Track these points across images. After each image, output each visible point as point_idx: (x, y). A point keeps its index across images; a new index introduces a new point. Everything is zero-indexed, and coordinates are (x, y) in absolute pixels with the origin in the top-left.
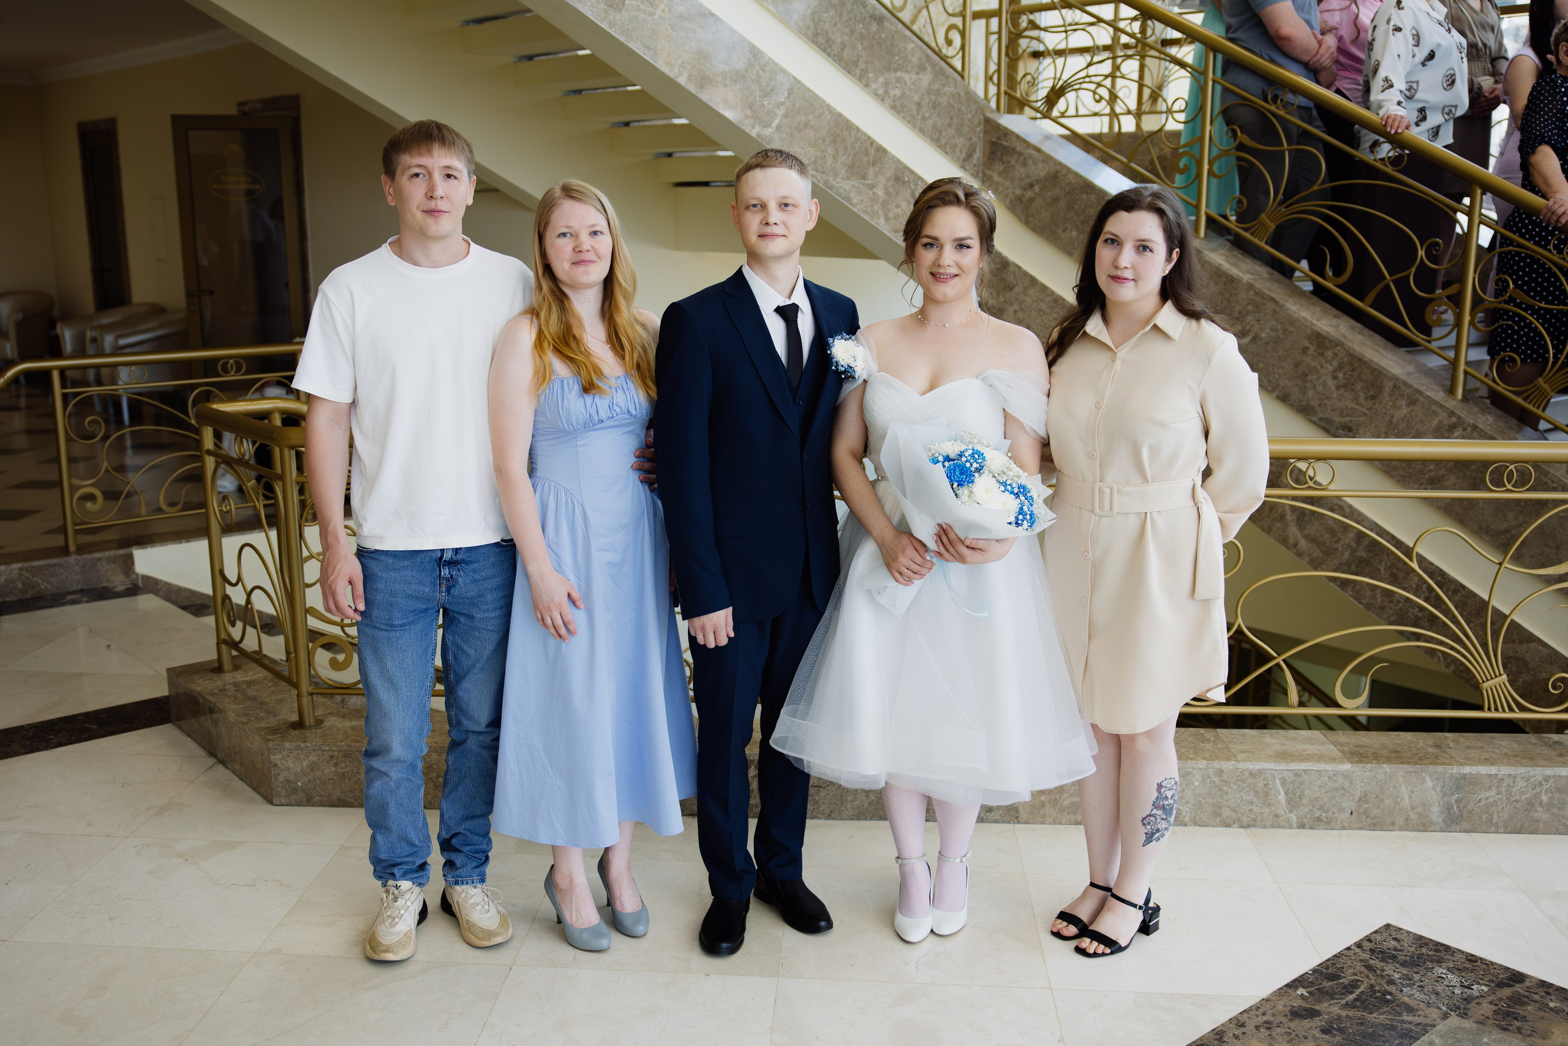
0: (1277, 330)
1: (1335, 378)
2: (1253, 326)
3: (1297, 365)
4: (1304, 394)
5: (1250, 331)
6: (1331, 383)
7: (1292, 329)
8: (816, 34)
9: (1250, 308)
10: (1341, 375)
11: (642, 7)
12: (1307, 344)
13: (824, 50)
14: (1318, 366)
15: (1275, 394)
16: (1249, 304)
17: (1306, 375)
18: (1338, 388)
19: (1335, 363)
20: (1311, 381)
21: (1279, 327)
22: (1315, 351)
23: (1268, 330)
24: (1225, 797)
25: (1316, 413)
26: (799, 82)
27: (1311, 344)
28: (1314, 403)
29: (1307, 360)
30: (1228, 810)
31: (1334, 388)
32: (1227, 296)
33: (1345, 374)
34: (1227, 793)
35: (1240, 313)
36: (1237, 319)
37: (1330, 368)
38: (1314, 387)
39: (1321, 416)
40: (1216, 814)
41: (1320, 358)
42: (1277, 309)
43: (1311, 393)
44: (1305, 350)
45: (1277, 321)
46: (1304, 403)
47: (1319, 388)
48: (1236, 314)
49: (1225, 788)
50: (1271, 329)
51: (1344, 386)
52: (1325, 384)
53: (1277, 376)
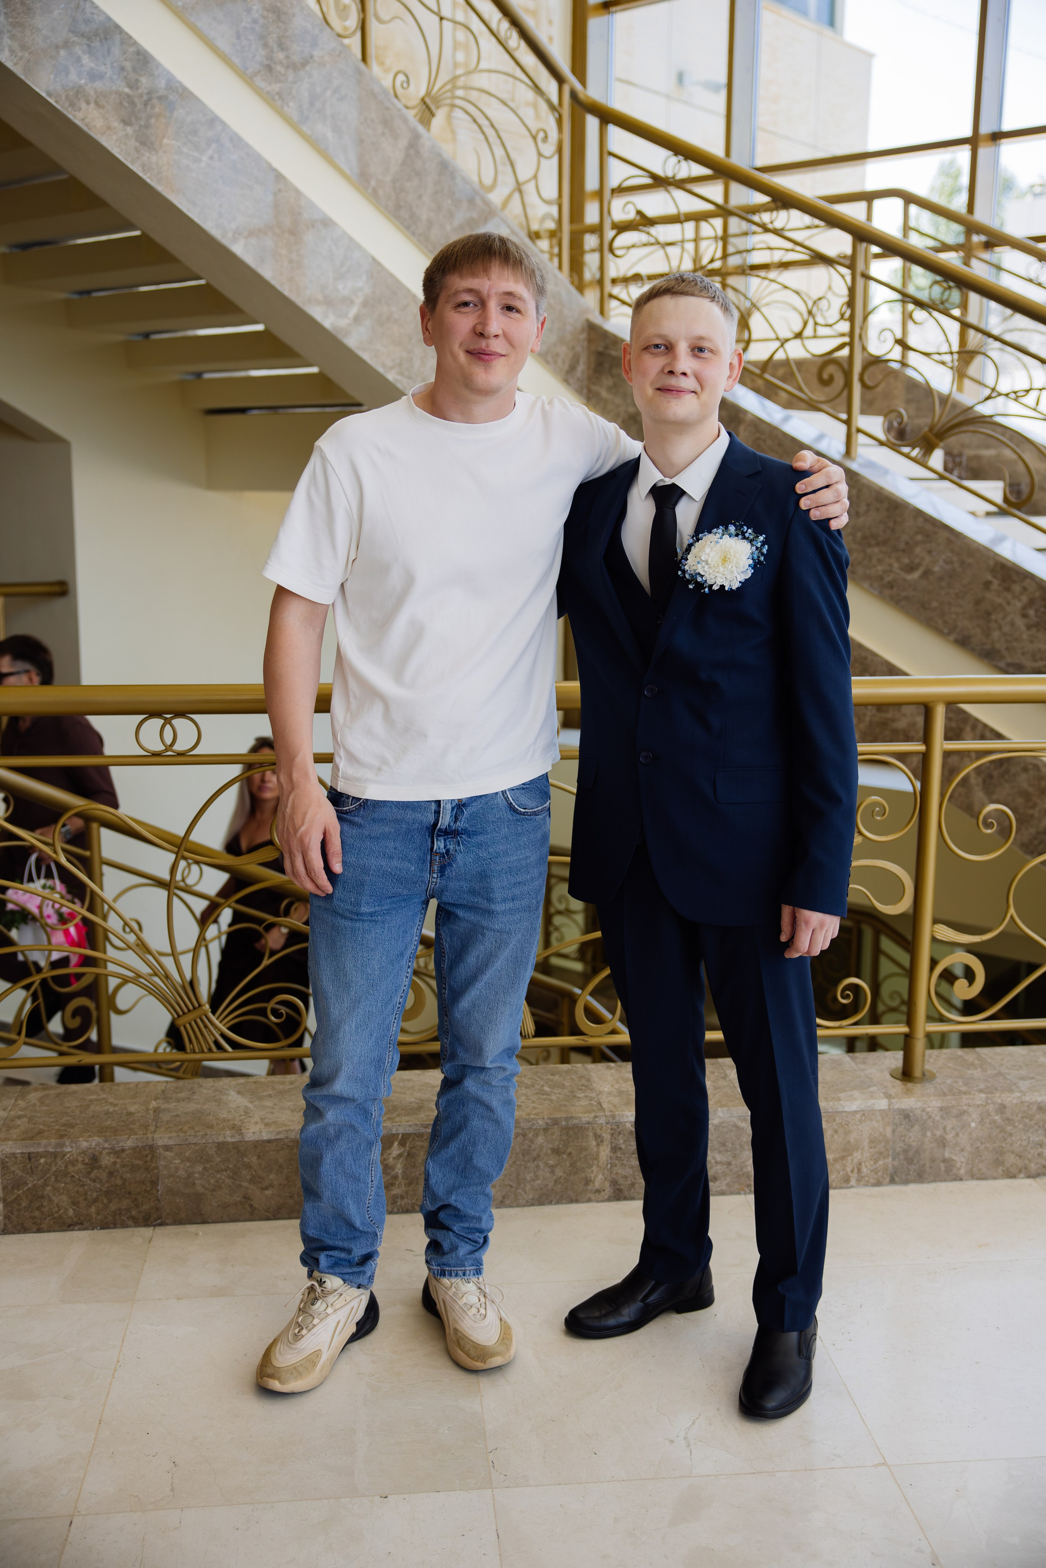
0: (952, 563)
1: (1025, 616)
2: (923, 559)
3: (978, 602)
4: (988, 635)
5: (919, 565)
6: (1020, 623)
7: (970, 560)
8: (398, 207)
9: (919, 537)
10: (1031, 612)
11: (185, 150)
12: (989, 577)
13: (408, 228)
14: (1004, 604)
15: (952, 638)
16: (917, 533)
17: (989, 614)
18: (1029, 627)
19: (1025, 599)
20: (996, 621)
21: (955, 559)
22: (999, 585)
23: (941, 562)
24: (1009, 1140)
25: (1002, 657)
26: (379, 264)
27: (995, 577)
28: (1001, 646)
29: (989, 595)
30: (1013, 1156)
31: (1023, 628)
32: (891, 524)
33: (1037, 611)
34: (1011, 1135)
35: (907, 543)
36: (903, 551)
37: (1019, 605)
38: (1000, 628)
39: (1009, 660)
40: (998, 1162)
41: (1006, 594)
42: (953, 538)
43: (996, 634)
44: (987, 585)
45: (952, 551)
46: (988, 647)
47: (1006, 629)
48: (902, 546)
49: (1009, 1128)
50: (946, 562)
51: (1037, 625)
52: (1012, 624)
53: (954, 616)
